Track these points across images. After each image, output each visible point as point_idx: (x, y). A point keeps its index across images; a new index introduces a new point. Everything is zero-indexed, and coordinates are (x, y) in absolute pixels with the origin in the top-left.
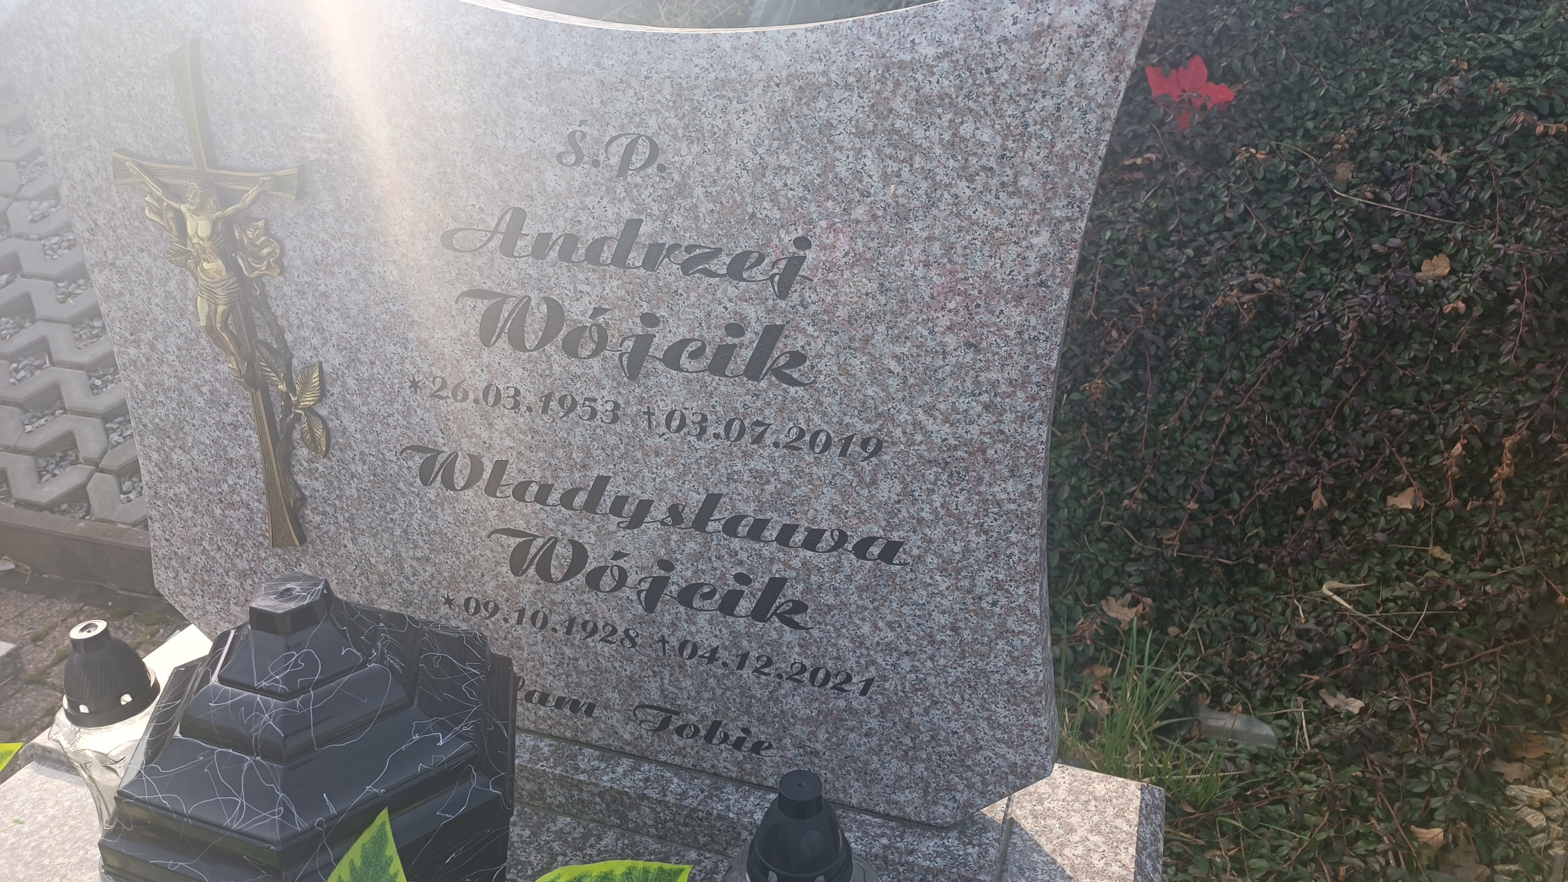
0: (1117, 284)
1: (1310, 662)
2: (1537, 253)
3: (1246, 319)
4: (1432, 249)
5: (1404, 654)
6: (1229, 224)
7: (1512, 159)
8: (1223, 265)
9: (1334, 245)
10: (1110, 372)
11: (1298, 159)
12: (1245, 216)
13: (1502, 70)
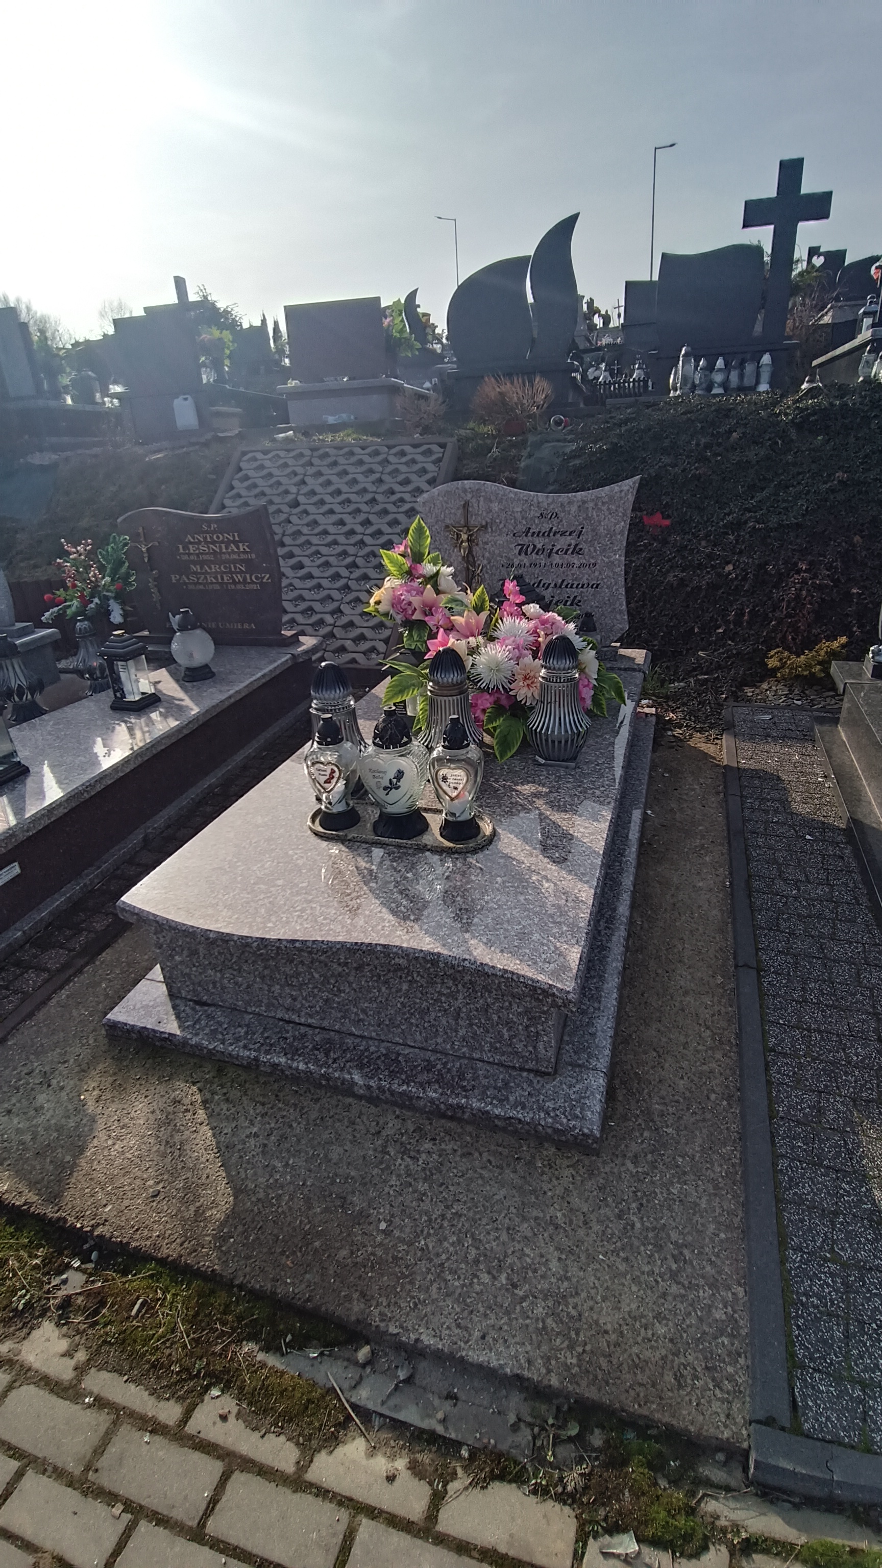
0: (638, 578)
1: (694, 669)
2: (756, 562)
3: (675, 585)
4: (728, 563)
5: (719, 665)
6: (670, 560)
7: (751, 536)
8: (668, 571)
9: (700, 564)
10: (636, 602)
11: (690, 540)
12: (675, 557)
13: (750, 511)
